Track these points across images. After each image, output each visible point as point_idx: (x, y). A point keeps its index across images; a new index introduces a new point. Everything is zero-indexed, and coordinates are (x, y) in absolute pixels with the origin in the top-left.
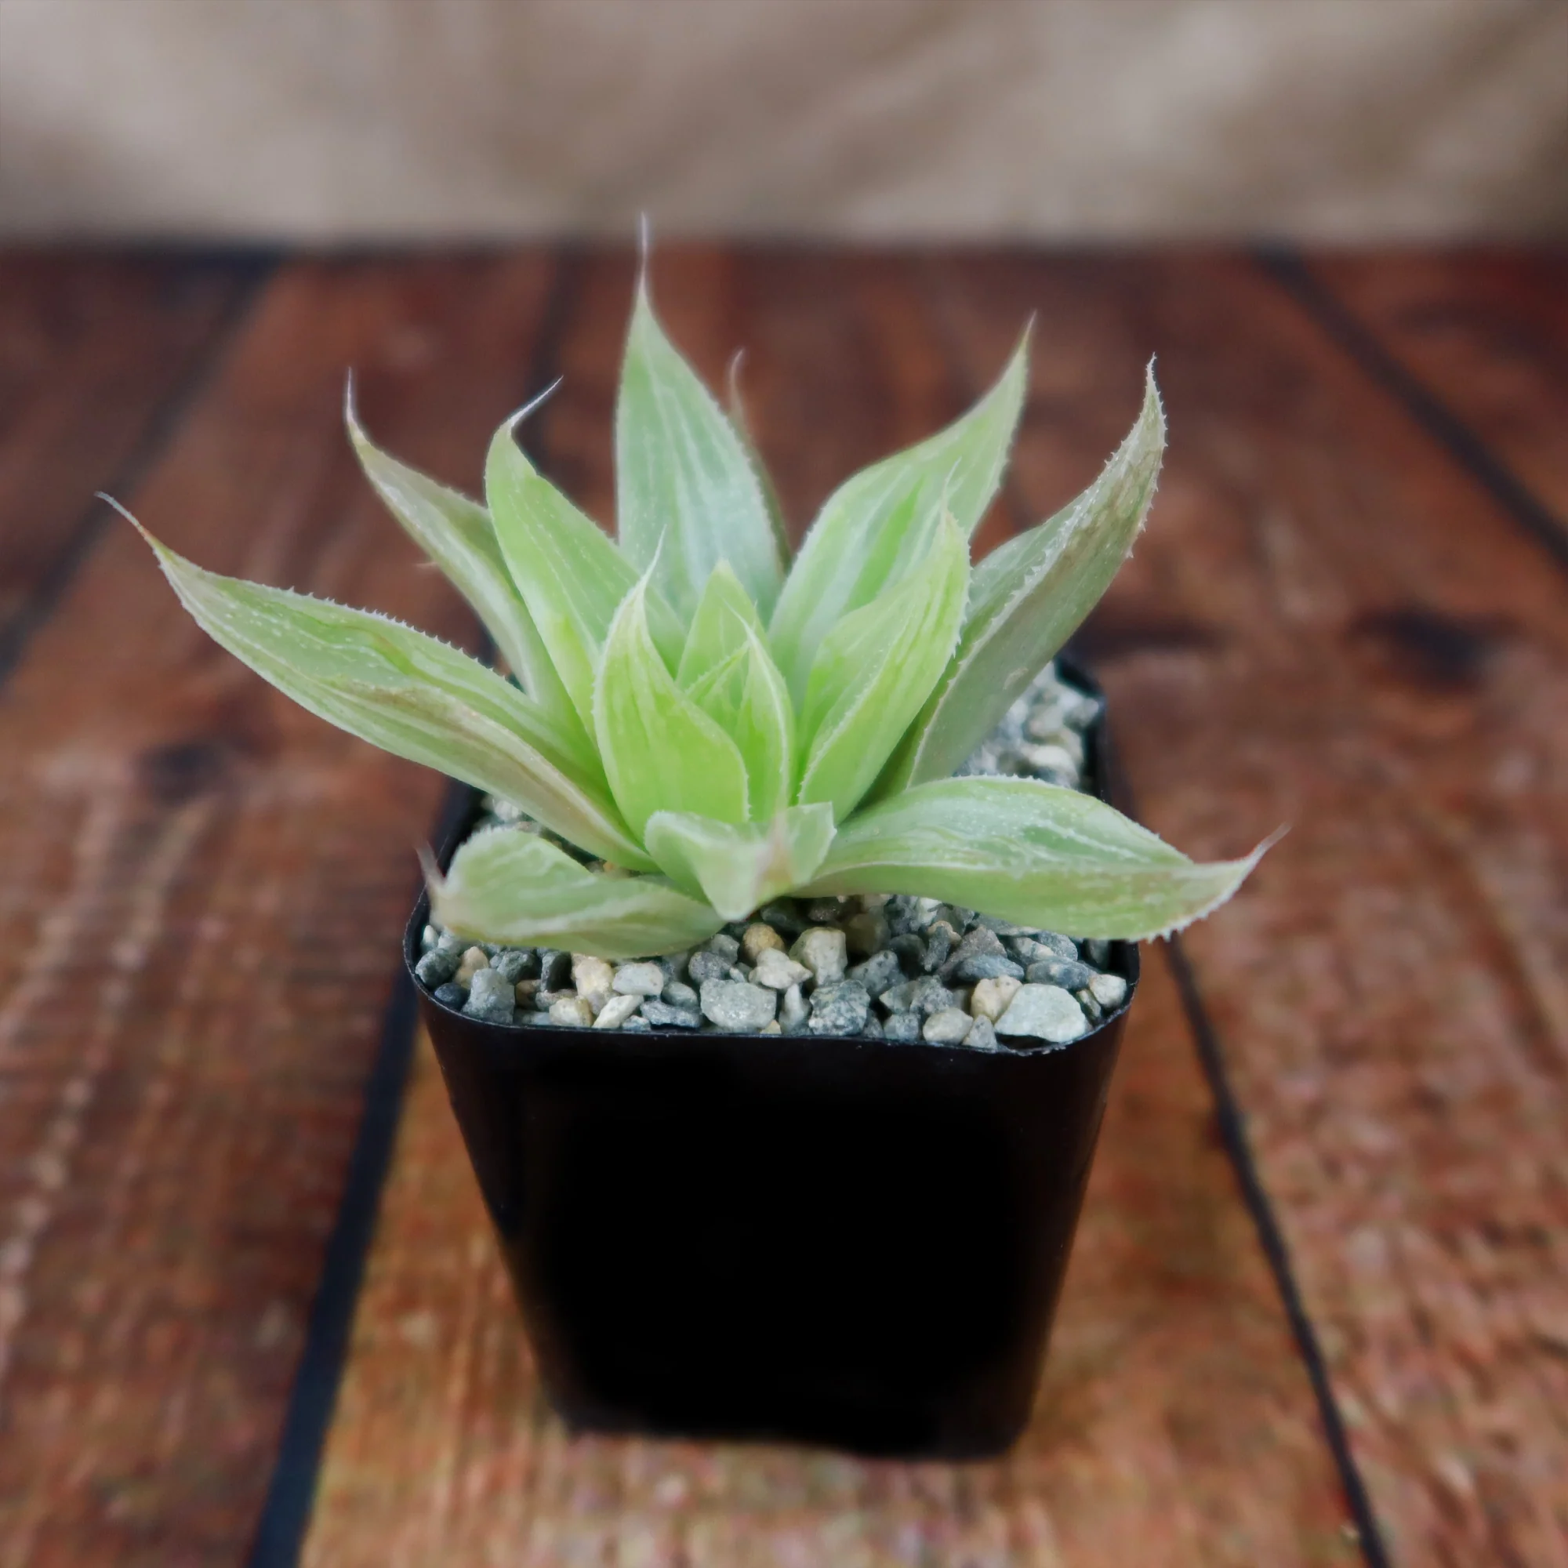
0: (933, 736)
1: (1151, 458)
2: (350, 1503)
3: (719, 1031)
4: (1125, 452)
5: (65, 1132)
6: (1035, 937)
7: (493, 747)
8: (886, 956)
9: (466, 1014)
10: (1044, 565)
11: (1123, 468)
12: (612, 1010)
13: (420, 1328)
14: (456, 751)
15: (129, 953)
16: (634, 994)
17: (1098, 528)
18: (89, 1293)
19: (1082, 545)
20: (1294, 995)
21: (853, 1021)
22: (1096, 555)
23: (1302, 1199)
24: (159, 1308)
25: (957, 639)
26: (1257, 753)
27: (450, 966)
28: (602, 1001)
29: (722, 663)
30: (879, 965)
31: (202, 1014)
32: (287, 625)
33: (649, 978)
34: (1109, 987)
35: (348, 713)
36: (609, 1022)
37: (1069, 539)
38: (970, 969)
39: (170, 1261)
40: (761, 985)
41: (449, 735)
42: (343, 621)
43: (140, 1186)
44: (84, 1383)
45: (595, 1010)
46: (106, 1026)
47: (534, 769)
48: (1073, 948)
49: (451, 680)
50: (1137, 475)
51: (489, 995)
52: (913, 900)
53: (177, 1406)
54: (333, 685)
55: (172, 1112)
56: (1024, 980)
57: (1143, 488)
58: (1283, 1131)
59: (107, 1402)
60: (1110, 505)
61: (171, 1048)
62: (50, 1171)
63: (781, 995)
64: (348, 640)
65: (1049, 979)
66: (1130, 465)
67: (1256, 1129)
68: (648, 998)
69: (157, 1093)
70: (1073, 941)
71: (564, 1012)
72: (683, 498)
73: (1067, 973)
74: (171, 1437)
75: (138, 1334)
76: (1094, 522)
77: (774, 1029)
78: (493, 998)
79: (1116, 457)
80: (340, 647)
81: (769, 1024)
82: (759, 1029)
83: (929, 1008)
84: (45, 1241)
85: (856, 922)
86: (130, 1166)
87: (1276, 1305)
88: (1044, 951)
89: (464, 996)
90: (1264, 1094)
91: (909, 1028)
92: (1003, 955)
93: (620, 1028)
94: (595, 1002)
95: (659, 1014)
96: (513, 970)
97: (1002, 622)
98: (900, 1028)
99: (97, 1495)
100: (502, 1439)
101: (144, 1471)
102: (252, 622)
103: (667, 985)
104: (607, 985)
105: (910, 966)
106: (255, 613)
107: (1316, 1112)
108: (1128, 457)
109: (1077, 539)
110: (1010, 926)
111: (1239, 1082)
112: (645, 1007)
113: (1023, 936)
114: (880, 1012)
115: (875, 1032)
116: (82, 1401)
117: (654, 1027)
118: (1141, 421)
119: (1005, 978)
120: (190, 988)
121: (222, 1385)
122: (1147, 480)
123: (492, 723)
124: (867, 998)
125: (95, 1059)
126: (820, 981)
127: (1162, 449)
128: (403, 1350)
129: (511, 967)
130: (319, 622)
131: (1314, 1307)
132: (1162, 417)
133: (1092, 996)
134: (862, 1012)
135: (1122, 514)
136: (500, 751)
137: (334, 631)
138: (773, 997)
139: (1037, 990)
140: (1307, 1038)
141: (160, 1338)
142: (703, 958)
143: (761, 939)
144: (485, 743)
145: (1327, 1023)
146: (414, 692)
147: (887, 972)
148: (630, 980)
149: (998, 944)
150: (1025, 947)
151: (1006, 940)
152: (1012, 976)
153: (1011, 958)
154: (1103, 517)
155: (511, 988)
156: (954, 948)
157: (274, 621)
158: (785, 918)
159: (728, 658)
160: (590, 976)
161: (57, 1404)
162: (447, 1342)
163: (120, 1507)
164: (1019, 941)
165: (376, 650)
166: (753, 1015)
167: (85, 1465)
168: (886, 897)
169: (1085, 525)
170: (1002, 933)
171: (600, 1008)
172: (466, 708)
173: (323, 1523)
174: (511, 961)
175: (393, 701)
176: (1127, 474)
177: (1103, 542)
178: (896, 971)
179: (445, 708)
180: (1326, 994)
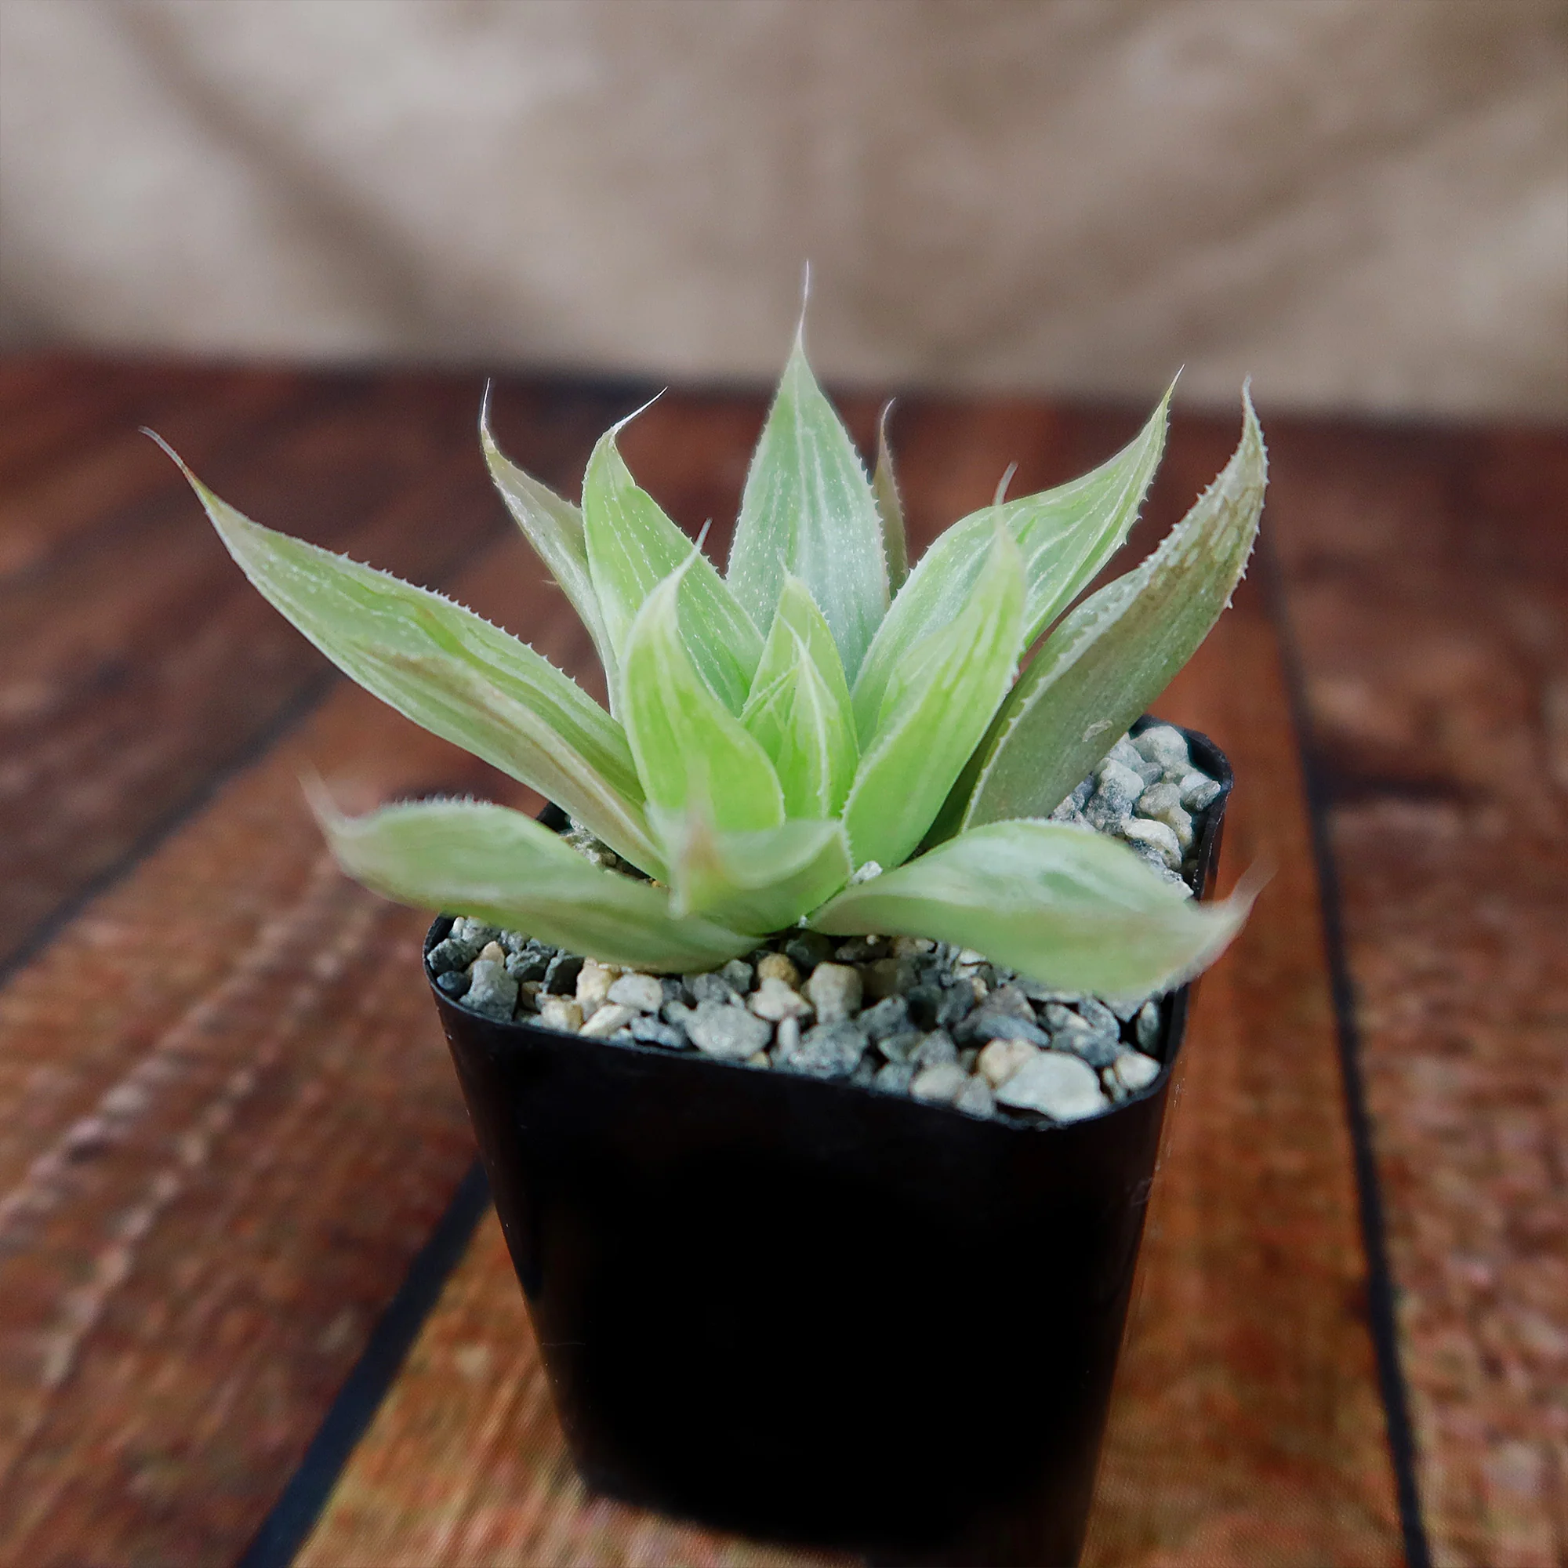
0: (992, 779)
1: (1250, 495)
2: (353, 1523)
3: (701, 1056)
4: (1220, 486)
5: (218, 1116)
6: (1073, 1007)
7: (519, 732)
8: (894, 1001)
9: (462, 1004)
10: (1121, 602)
11: (1217, 504)
12: (601, 1018)
13: (474, 1360)
14: (485, 732)
15: (327, 965)
16: (627, 1006)
17: (1189, 569)
18: (188, 1269)
19: (1168, 585)
20: (1486, 1171)
21: (839, 1064)
22: (1190, 599)
23: (1447, 1396)
24: (244, 1295)
25: (1013, 670)
26: (1494, 913)
27: (463, 956)
28: (594, 1007)
29: (778, 679)
30: (888, 1009)
31: (373, 1027)
32: (327, 584)
33: (645, 991)
34: (1138, 1070)
35: (383, 682)
36: (595, 1031)
37: (1152, 577)
38: (984, 1028)
39: (268, 1252)
40: (756, 1015)
41: (474, 713)
42: (394, 593)
43: (266, 1176)
44: (154, 1353)
45: (586, 1017)
46: (286, 1026)
47: (562, 761)
48: (1115, 1026)
49: (504, 668)
50: (1234, 513)
51: (487, 988)
52: (953, 952)
53: (229, 1391)
54: (357, 645)
55: (319, 1112)
56: (1044, 1048)
57: (1241, 529)
58: (1442, 1315)
59: (169, 1375)
60: (1202, 543)
61: (335, 1055)
62: (193, 1149)
63: (775, 1026)
64: (390, 608)
65: (1073, 1051)
66: (1225, 501)
67: (1409, 1308)
68: (645, 1014)
69: (310, 1093)
70: (1116, 1017)
71: (554, 1014)
72: (803, 535)
73: (1094, 1048)
74: (213, 1421)
75: (216, 1317)
76: (1182, 561)
77: (761, 1062)
78: (490, 992)
79: (1210, 490)
80: (379, 613)
81: (753, 1055)
82: (742, 1059)
83: (928, 1061)
84: (168, 1214)
85: (880, 967)
86: (263, 1156)
87: (1391, 1514)
88: (1076, 1021)
89: (465, 986)
90: (1428, 1270)
91: (900, 1080)
92: (1030, 1021)
93: (608, 1039)
94: (586, 1008)
95: (647, 1030)
96: (521, 968)
97: (1072, 661)
98: (890, 1079)
99: (129, 1464)
100: (519, 1490)
101: (178, 1450)
102: (288, 576)
103: (665, 1002)
104: (603, 993)
105: (921, 1017)
106: (295, 569)
107: (1485, 1299)
108: (1223, 492)
109: (1162, 578)
110: (1044, 990)
111: (1398, 1249)
112: (635, 1022)
113: (1056, 1003)
114: (875, 1057)
115: (863, 1079)
116: (147, 1370)
117: (638, 1042)
118: (1240, 453)
119: (1020, 1043)
120: (370, 1003)
121: (274, 1378)
122: (1247, 520)
123: (516, 706)
124: (863, 1042)
125: (267, 1054)
126: (821, 1018)
127: (1264, 486)
128: (453, 1379)
129: (522, 964)
130: (367, 590)
131: (1435, 1523)
132: (1263, 449)
133: (1117, 1078)
134: (852, 1056)
135: (1219, 557)
136: (526, 737)
137: (380, 600)
138: (765, 1029)
139: (1053, 1059)
140: (1493, 1217)
141: (234, 1325)
142: (709, 981)
143: (773, 968)
144: (511, 726)
145: (1516, 1204)
146: (434, 661)
147: (893, 1018)
148: (625, 991)
149: (1027, 1008)
150: (1057, 1015)
151: (1038, 1006)
152: (1031, 1042)
153: (1040, 1026)
154: (1193, 556)
155: (515, 985)
156: (975, 1004)
157: (314, 579)
158: (807, 952)
159: (784, 675)
160: (589, 984)
161: (125, 1367)
162: (495, 1379)
163: (144, 1482)
164: (1050, 1008)
165: (417, 622)
166: (738, 1042)
167: (129, 1433)
168: (924, 946)
169: (1171, 563)
170: (1034, 996)
171: (591, 1016)
172: (488, 686)
173: (322, 1537)
174: (523, 959)
175: (415, 668)
176: (1222, 510)
177: (1195, 588)
178: (904, 1020)
179: (468, 683)
180: (1526, 1174)
